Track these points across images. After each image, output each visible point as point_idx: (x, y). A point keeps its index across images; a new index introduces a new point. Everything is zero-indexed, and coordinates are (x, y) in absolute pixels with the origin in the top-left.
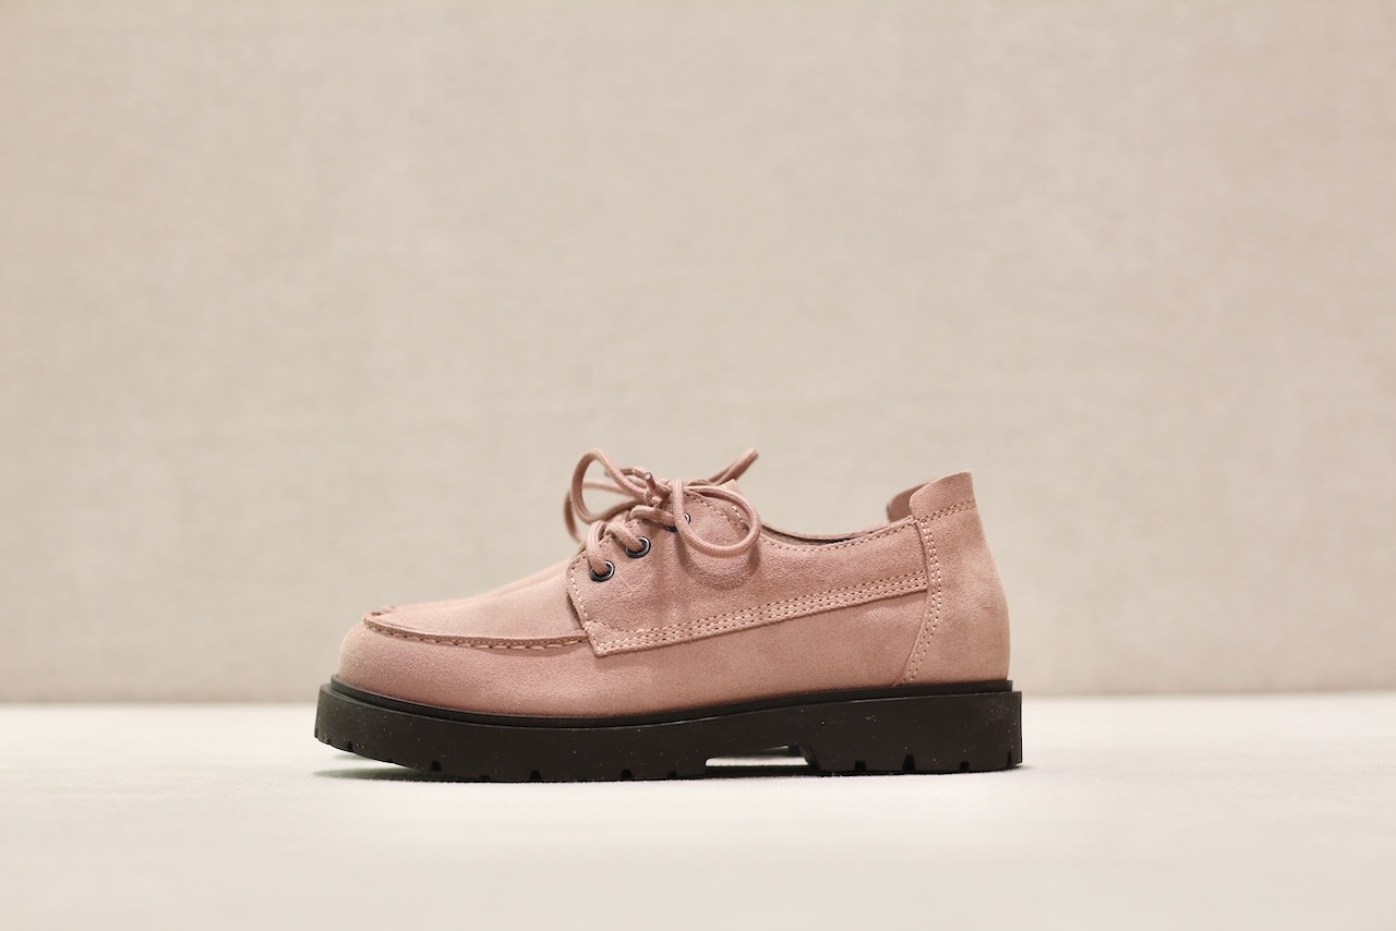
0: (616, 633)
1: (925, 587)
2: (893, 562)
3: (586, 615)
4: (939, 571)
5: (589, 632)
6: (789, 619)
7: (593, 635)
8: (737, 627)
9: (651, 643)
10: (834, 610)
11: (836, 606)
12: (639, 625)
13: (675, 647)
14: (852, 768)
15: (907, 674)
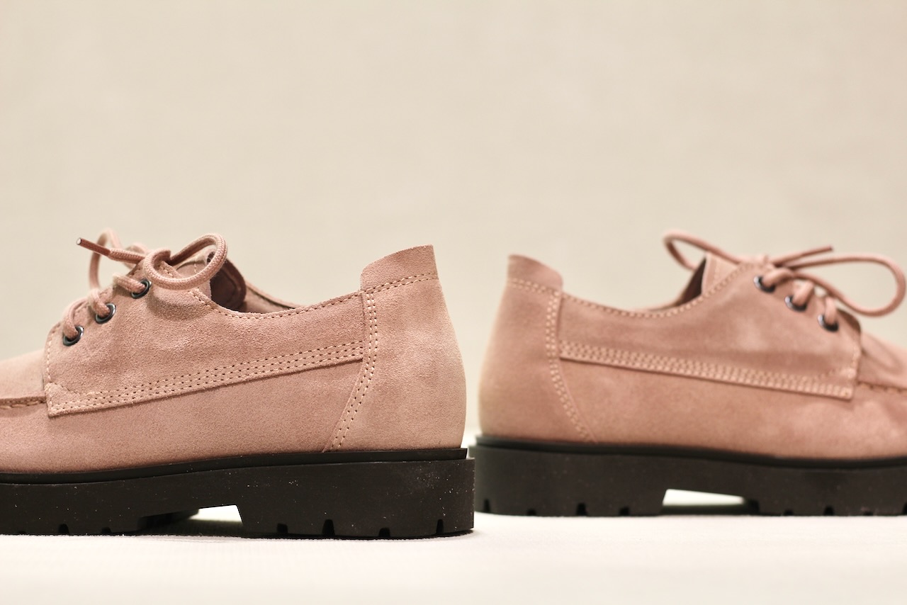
0: (70, 395)
1: (361, 356)
2: (332, 332)
3: (49, 377)
4: (378, 341)
5: (48, 393)
6: (224, 386)
7: (51, 396)
8: (176, 392)
9: (99, 405)
10: (268, 377)
11: (271, 373)
12: (91, 388)
13: (118, 410)
14: (275, 530)
15: (335, 441)
